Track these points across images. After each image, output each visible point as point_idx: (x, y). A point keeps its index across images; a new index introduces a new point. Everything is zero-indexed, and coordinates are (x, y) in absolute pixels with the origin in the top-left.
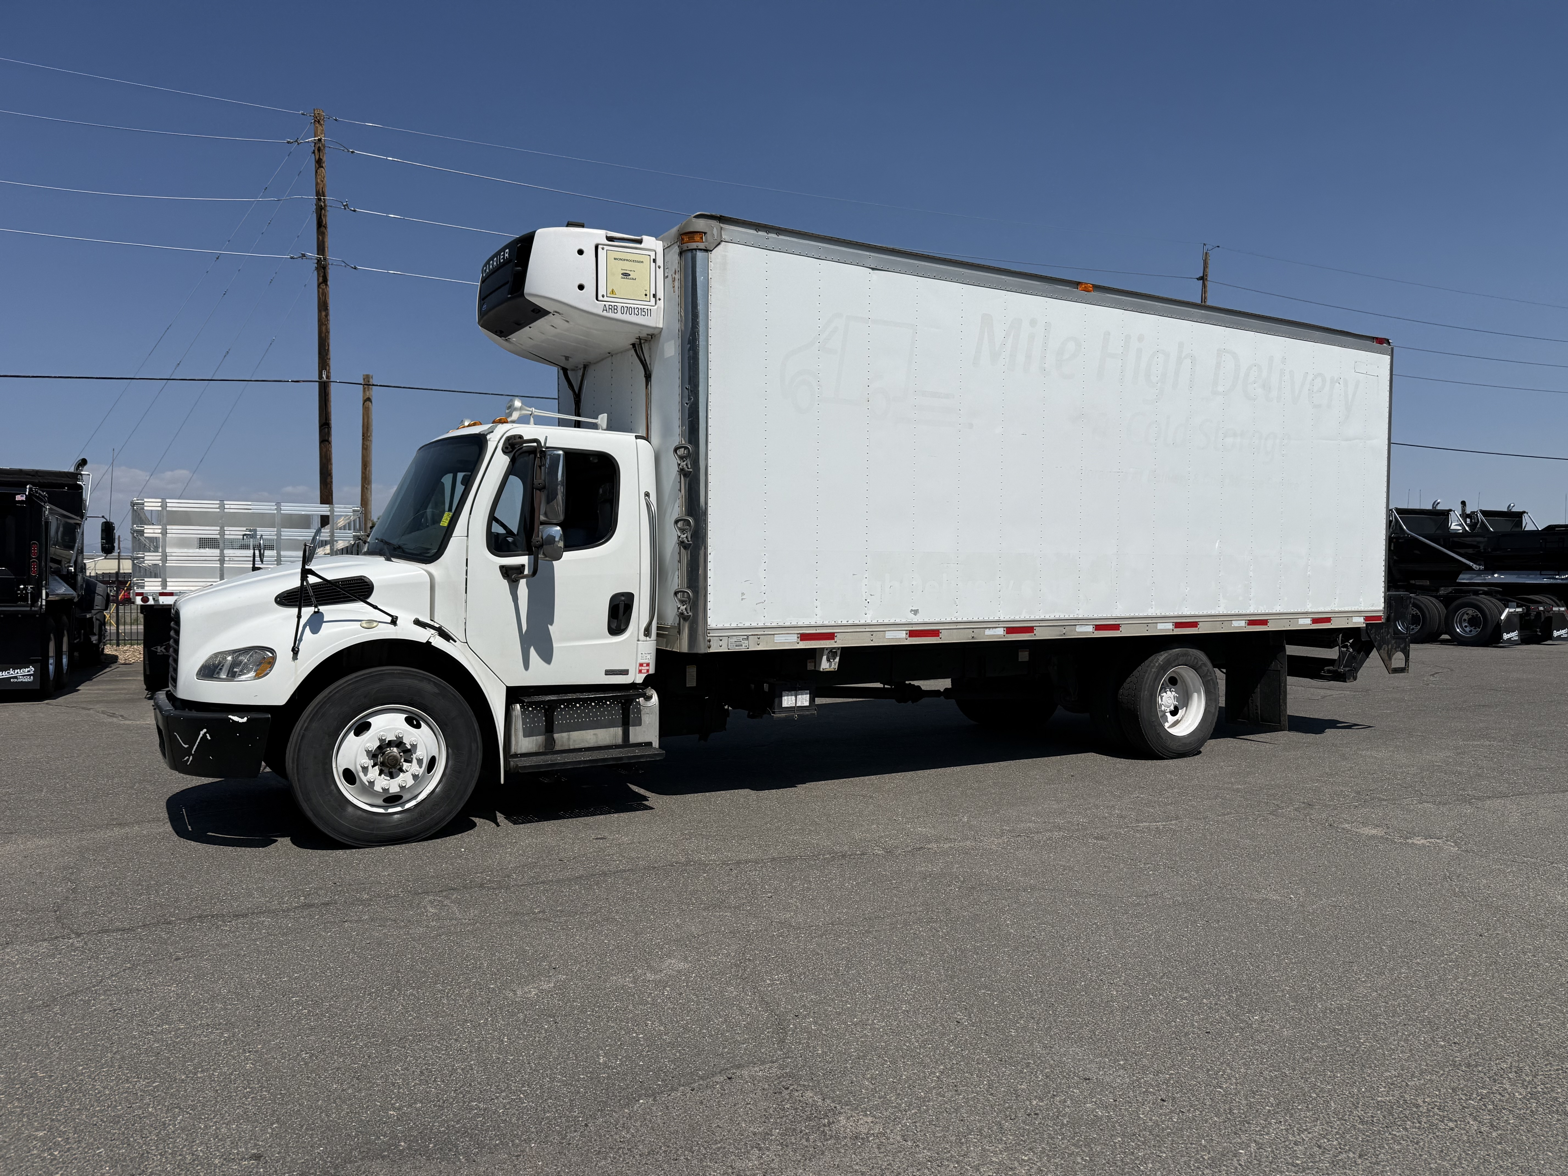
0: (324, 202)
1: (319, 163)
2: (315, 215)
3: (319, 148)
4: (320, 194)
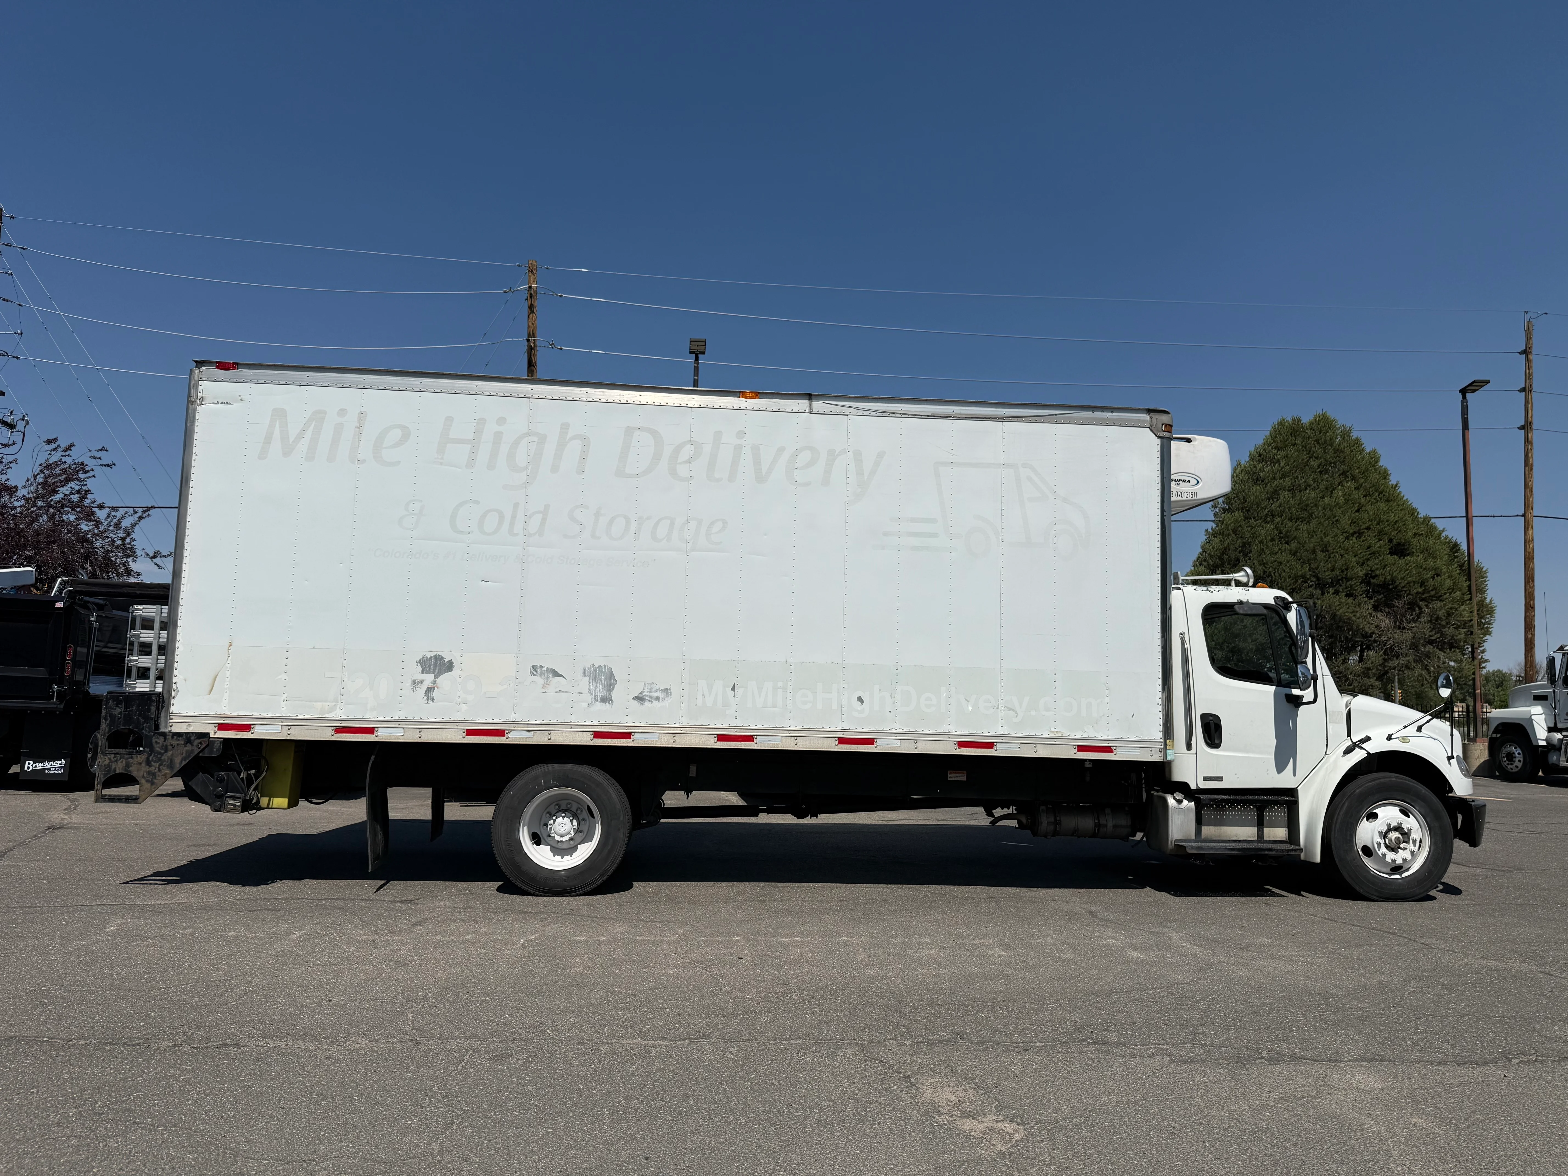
0: (534, 343)
1: (531, 308)
2: (526, 354)
3: (531, 295)
4: (531, 335)
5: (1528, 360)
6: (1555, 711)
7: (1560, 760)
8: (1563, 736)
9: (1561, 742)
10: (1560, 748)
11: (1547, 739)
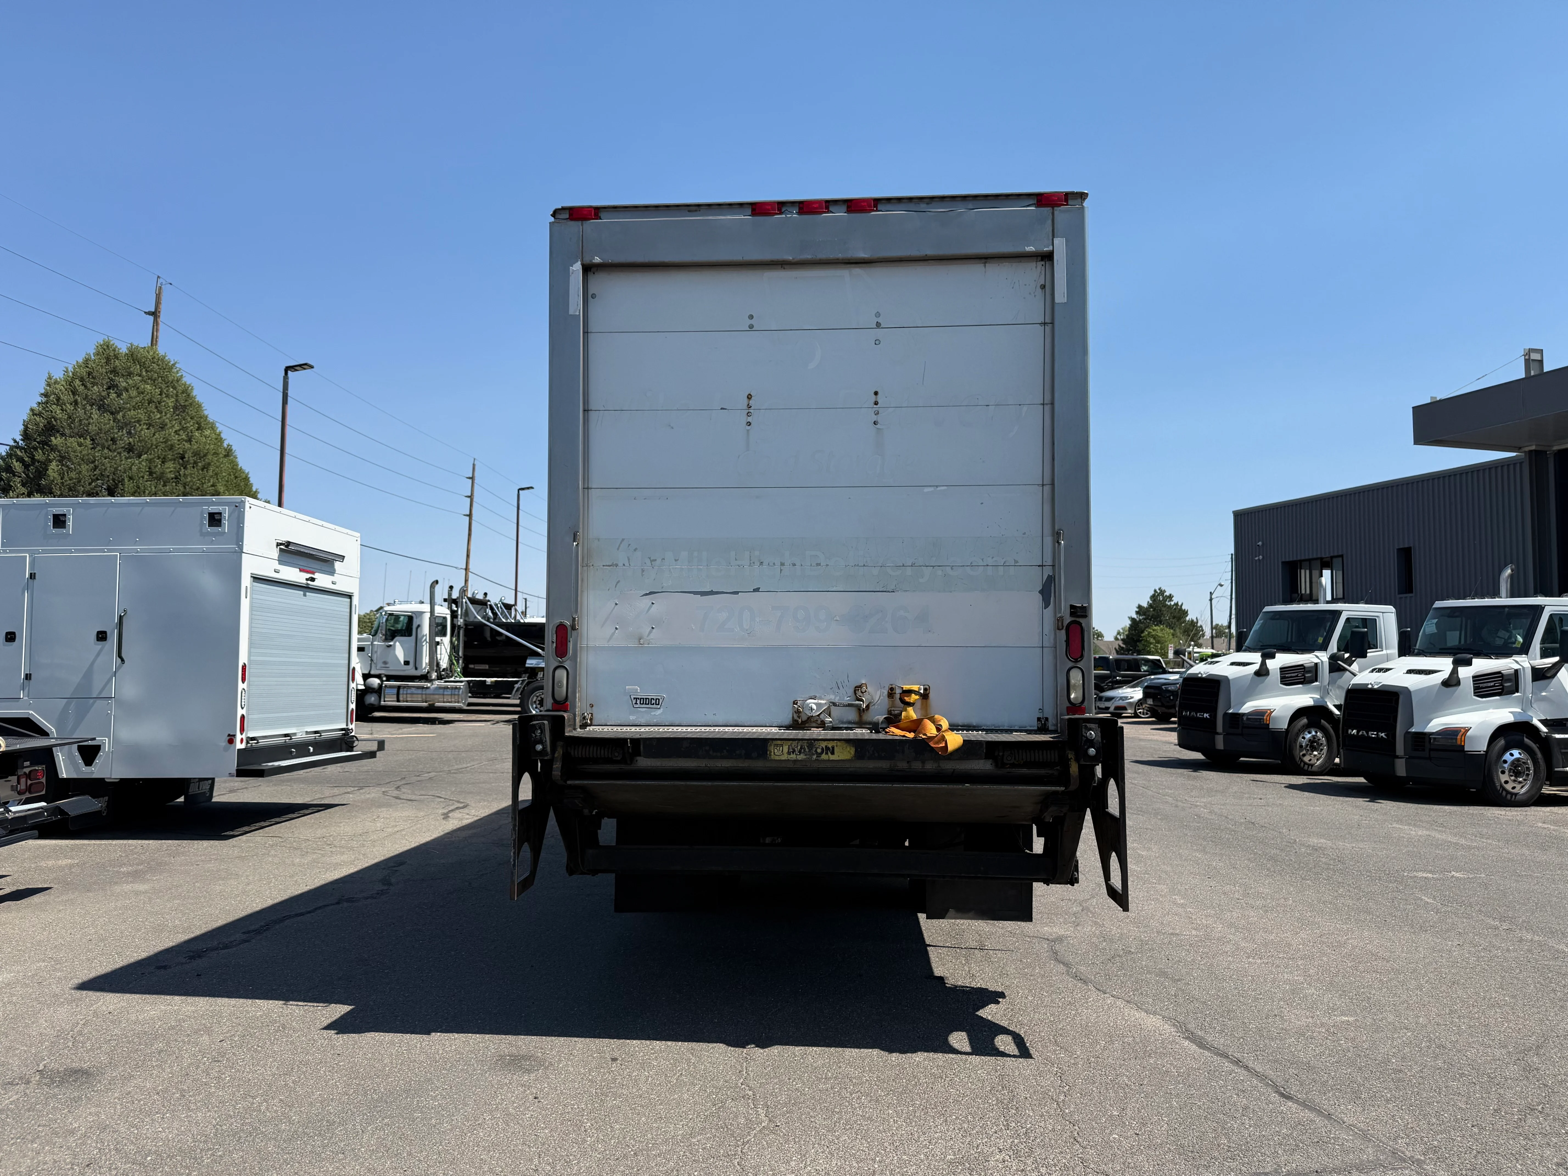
5: (156, 322)
6: (372, 660)
7: (380, 701)
8: (382, 681)
9: (380, 686)
10: (379, 691)
11: (365, 685)
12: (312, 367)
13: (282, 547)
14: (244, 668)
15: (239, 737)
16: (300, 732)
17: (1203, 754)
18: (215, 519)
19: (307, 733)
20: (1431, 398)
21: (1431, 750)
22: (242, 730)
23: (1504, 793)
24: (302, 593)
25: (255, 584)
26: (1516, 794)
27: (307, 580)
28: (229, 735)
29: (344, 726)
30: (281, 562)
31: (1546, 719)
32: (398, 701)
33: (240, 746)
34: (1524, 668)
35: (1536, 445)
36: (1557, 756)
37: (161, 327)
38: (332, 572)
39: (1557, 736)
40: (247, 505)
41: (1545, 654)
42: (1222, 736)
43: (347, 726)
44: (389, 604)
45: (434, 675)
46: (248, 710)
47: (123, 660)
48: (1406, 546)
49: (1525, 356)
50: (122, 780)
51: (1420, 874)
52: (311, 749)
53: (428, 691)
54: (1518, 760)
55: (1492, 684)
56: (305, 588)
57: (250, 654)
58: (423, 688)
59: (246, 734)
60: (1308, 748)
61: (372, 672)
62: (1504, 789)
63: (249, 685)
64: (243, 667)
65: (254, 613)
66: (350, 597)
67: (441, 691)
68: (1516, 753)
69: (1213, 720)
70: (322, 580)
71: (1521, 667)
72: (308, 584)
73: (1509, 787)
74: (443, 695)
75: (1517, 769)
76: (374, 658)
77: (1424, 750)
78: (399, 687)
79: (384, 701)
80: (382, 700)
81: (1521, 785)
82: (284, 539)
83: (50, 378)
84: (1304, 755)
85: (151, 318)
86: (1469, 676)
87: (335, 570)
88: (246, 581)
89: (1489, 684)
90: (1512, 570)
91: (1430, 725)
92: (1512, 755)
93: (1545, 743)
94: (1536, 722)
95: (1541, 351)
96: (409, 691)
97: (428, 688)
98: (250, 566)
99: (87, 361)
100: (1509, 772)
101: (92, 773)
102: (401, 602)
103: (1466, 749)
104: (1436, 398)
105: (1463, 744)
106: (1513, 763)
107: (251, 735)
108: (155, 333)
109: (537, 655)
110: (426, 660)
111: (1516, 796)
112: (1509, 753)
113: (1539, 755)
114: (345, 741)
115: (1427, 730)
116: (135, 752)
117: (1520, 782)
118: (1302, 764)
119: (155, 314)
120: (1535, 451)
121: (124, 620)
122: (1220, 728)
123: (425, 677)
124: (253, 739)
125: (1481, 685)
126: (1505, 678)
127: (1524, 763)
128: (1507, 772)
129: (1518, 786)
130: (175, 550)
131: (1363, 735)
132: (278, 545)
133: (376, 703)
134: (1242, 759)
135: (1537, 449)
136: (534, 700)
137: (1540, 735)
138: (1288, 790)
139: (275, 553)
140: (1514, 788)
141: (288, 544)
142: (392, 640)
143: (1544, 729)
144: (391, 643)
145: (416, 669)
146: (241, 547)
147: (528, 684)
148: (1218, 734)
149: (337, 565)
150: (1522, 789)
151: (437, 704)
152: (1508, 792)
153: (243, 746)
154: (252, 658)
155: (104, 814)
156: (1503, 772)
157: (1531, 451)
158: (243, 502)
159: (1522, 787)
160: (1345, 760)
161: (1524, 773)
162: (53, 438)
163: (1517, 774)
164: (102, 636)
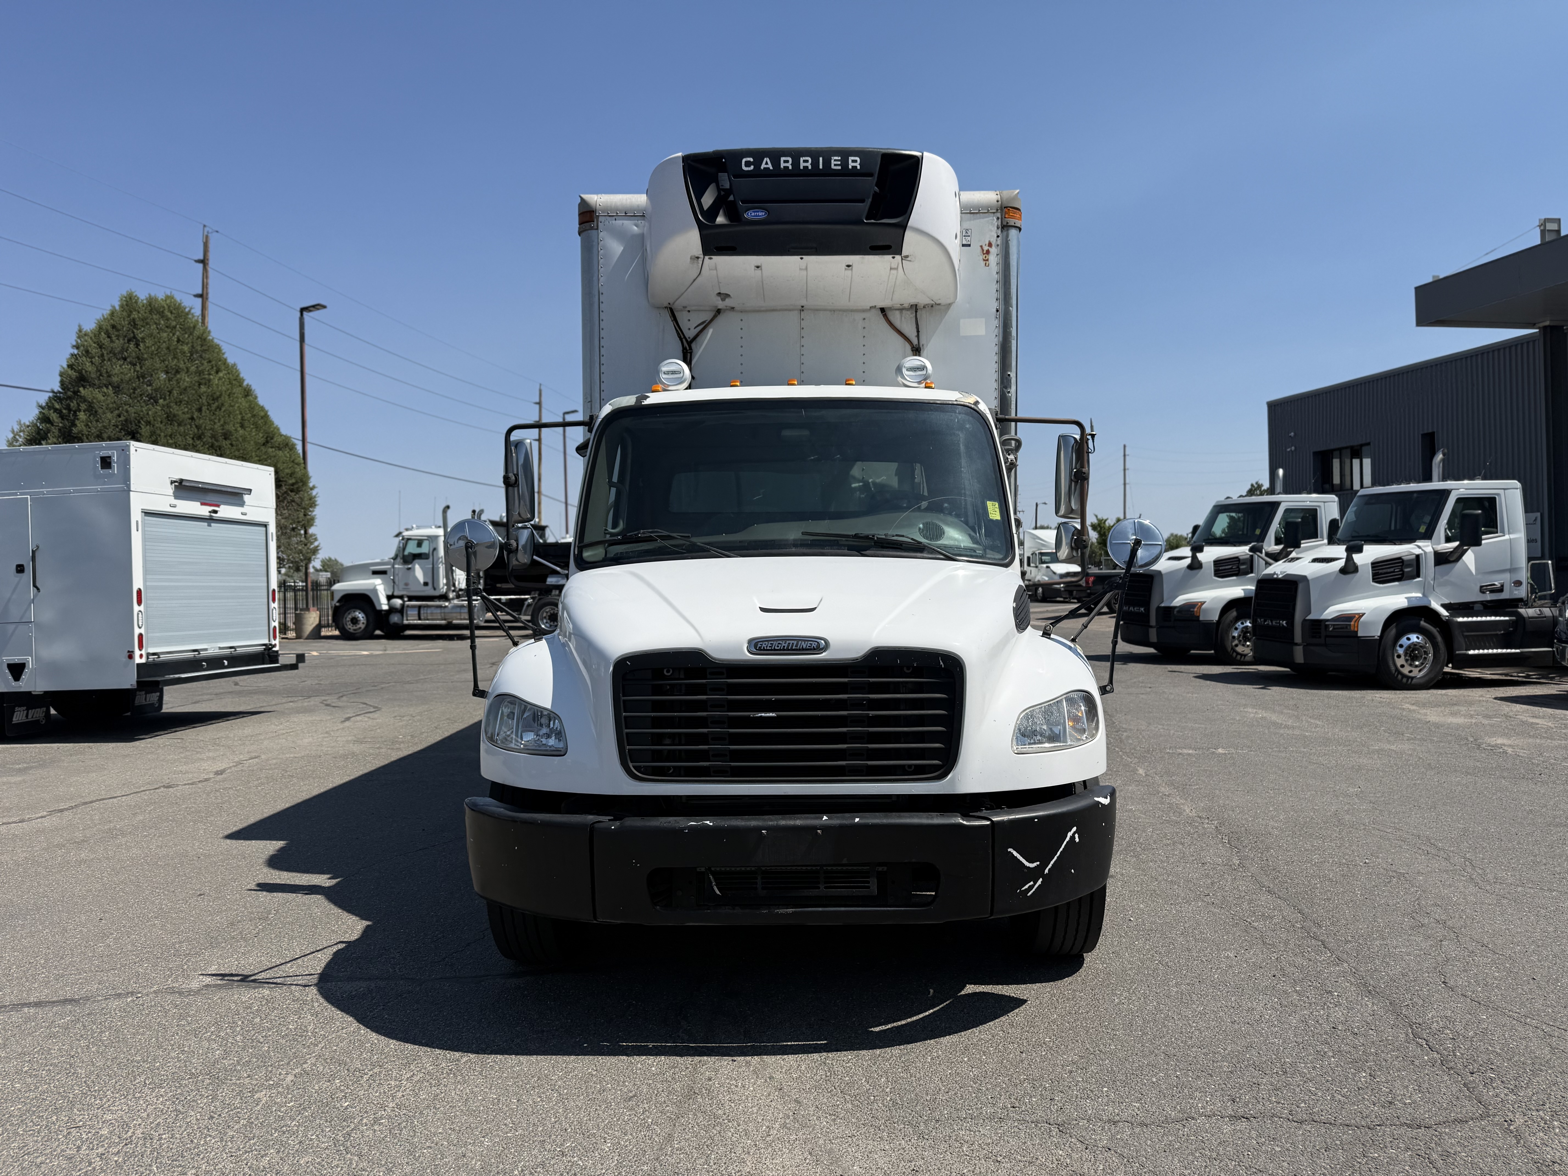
5: (205, 270)
6: (394, 582)
7: (403, 620)
8: (404, 602)
9: (403, 606)
10: (401, 611)
11: (389, 604)
12: (324, 307)
13: (176, 484)
14: (139, 592)
15: (137, 653)
16: (212, 648)
17: (1155, 649)
18: (106, 462)
19: (220, 648)
20: (1434, 277)
21: (1327, 636)
22: (141, 647)
23: (1400, 677)
24: (206, 524)
25: (147, 518)
26: (1412, 678)
27: (210, 512)
28: (129, 652)
29: (266, 642)
30: (177, 497)
31: (1450, 603)
32: (420, 619)
33: (138, 660)
34: (1425, 553)
35: (1551, 320)
36: (1459, 639)
37: (211, 273)
38: (242, 504)
39: (1460, 619)
40: (132, 449)
41: (1448, 540)
42: (1155, 630)
43: (269, 641)
44: (407, 530)
45: (451, 595)
46: (147, 630)
47: (38, 589)
48: (1430, 431)
49: (1540, 226)
50: (46, 693)
51: (1185, 751)
52: (226, 662)
53: (446, 610)
54: (1415, 644)
55: (1392, 570)
56: (210, 520)
57: (145, 580)
58: (440, 607)
59: (146, 649)
60: (1241, 639)
61: (396, 594)
62: (1400, 673)
63: (146, 608)
64: (137, 591)
65: (147, 543)
66: (265, 525)
67: (458, 610)
68: (1414, 638)
69: (1147, 615)
70: (226, 511)
71: (1422, 552)
72: (211, 516)
73: (1405, 671)
74: (460, 613)
75: (1413, 653)
76: (396, 581)
77: (1320, 637)
78: (420, 607)
79: (407, 620)
80: (405, 618)
81: (1419, 669)
82: (177, 477)
83: (80, 331)
84: (1236, 645)
85: (201, 265)
86: (1367, 562)
87: (244, 502)
88: (136, 516)
89: (1389, 570)
90: (1444, 455)
91: (1327, 612)
92: (1409, 639)
93: (1444, 626)
94: (1436, 606)
95: (1558, 221)
96: (429, 611)
97: (446, 607)
98: (137, 504)
99: (112, 314)
100: (1405, 656)
101: (21, 687)
102: (418, 527)
103: (1359, 635)
104: (1438, 276)
105: (1356, 629)
106: (1409, 647)
107: (151, 651)
108: (205, 280)
109: (555, 573)
110: (443, 581)
111: (1412, 680)
112: (1405, 638)
113: (1439, 639)
114: (268, 655)
115: (1323, 617)
116: (51, 668)
117: (1416, 666)
118: (1235, 654)
119: (204, 262)
120: (1549, 326)
121: (37, 554)
122: (1153, 621)
123: (444, 597)
124: (154, 654)
125: (1380, 571)
126: (1405, 563)
127: (1421, 647)
128: (1403, 657)
129: (1416, 671)
130: (75, 491)
131: (1268, 624)
132: (172, 482)
133: (399, 622)
134: (1192, 652)
135: (1552, 324)
136: (545, 615)
137: (1442, 619)
138: (1198, 680)
139: (170, 490)
140: (1411, 672)
141: (181, 481)
142: (411, 563)
143: (1444, 612)
144: (410, 566)
145: (435, 589)
146: (129, 486)
147: (539, 599)
148: (1151, 627)
149: (246, 498)
150: (1418, 673)
151: (455, 622)
152: (1404, 676)
153: (143, 660)
154: (148, 584)
155: (43, 722)
156: (1399, 656)
157: (1545, 327)
158: (129, 446)
159: (1420, 671)
160: (1255, 649)
161: (1421, 656)
162: (81, 389)
163: (1414, 658)
164: (20, 569)
